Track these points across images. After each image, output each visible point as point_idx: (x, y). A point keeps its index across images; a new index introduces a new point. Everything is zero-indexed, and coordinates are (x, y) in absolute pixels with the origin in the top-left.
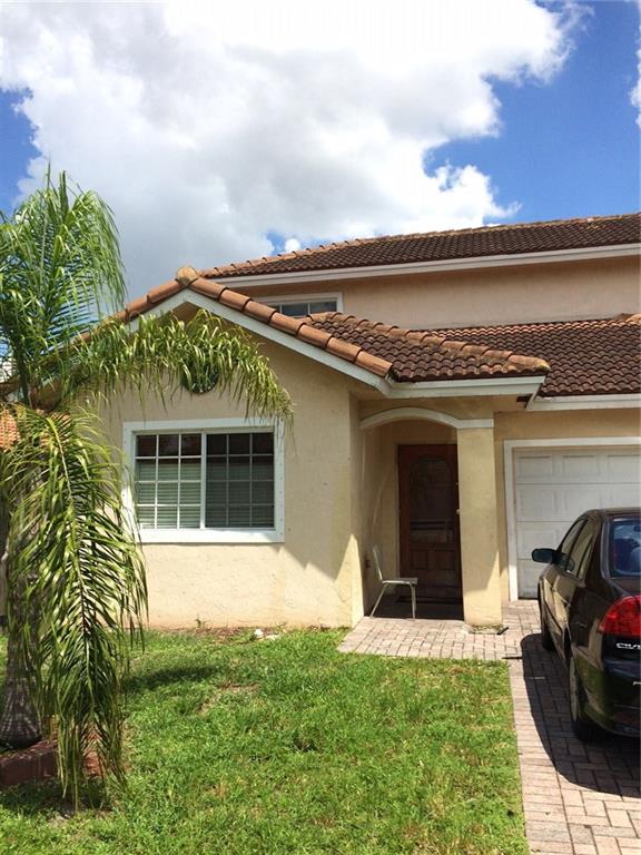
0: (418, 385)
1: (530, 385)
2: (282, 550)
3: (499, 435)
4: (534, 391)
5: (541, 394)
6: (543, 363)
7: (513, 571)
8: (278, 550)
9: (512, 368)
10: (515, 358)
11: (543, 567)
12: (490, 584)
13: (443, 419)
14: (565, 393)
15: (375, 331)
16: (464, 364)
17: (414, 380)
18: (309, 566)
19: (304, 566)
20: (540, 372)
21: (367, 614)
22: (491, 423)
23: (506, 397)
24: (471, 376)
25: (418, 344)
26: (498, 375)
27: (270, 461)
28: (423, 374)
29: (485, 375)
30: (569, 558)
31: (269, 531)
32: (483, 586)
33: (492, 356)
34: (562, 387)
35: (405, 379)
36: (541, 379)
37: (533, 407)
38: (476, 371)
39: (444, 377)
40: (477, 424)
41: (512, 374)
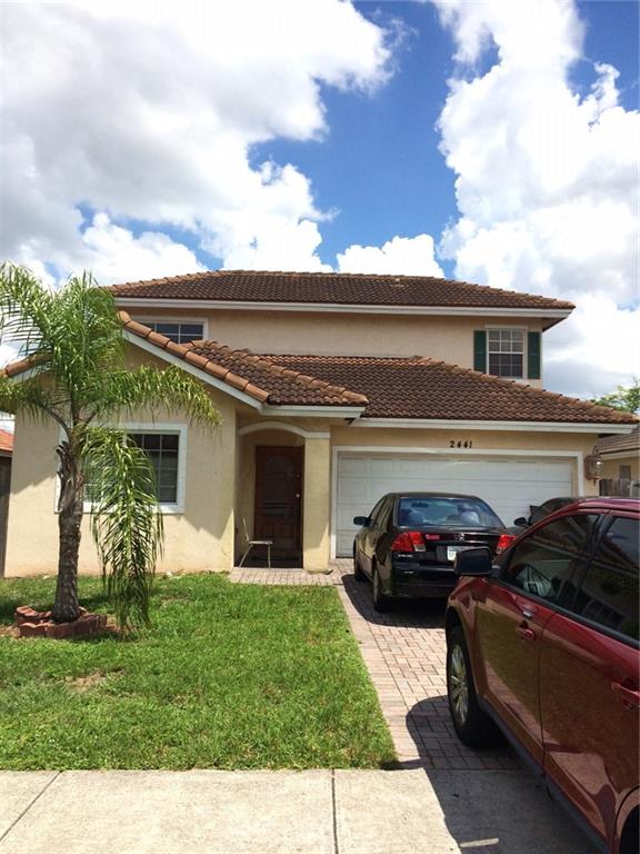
0: (283, 407)
1: (355, 412)
2: (182, 519)
3: (333, 442)
4: (357, 416)
5: (362, 416)
6: (364, 399)
7: (334, 538)
8: (179, 519)
9: (345, 400)
10: (346, 393)
11: (360, 528)
12: (322, 545)
13: (296, 430)
14: (376, 416)
15: (245, 361)
16: (313, 394)
17: (280, 404)
18: (202, 530)
19: (198, 529)
20: (363, 404)
21: (236, 564)
22: (328, 435)
23: (339, 418)
24: (318, 404)
25: (279, 375)
26: (336, 404)
27: (175, 455)
28: (286, 400)
29: (327, 404)
30: (375, 523)
31: (173, 505)
32: (317, 545)
33: (332, 390)
34: (374, 411)
35: (275, 403)
36: (363, 409)
37: (354, 424)
38: (321, 400)
39: (301, 403)
40: (319, 435)
41: (345, 404)
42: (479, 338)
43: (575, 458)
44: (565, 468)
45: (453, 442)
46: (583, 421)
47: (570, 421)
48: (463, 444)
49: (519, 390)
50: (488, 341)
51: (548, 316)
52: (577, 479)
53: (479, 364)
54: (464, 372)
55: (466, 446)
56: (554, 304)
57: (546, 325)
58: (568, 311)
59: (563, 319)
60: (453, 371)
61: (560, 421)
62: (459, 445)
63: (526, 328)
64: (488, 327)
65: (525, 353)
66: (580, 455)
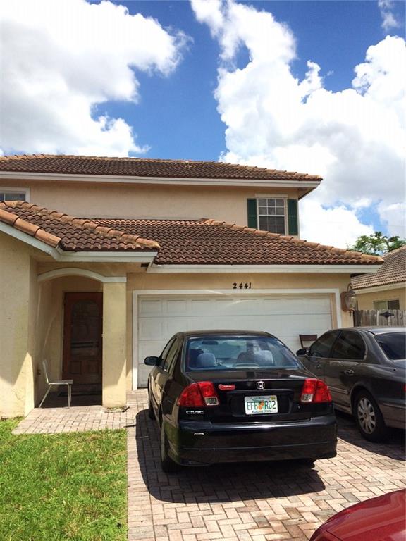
0: (79, 254)
1: (148, 257)
3: (129, 287)
4: (151, 260)
5: (155, 262)
6: (156, 244)
7: (135, 371)
9: (138, 246)
10: (140, 240)
11: (152, 368)
12: (120, 381)
13: (94, 276)
14: (169, 263)
15: (51, 216)
16: (109, 242)
17: (76, 250)
20: (155, 249)
21: (36, 406)
22: (124, 279)
23: (135, 264)
24: (113, 250)
25: (80, 227)
26: (130, 250)
28: (82, 247)
29: (121, 250)
32: (115, 382)
33: (127, 238)
34: (168, 259)
35: (70, 250)
36: (155, 254)
37: (150, 270)
38: (116, 247)
39: (96, 249)
40: (116, 279)
41: (138, 250)
42: (252, 204)
43: (333, 294)
44: (325, 303)
45: (235, 284)
46: (341, 263)
47: (331, 264)
48: (243, 285)
49: (286, 241)
50: (258, 207)
51: (303, 186)
52: (335, 311)
53: (252, 223)
54: (241, 230)
55: (246, 287)
56: (307, 177)
57: (301, 193)
58: (318, 182)
59: (314, 188)
60: (232, 229)
61: (322, 263)
62: (241, 287)
63: (286, 196)
64: (258, 196)
65: (286, 215)
66: (337, 292)
